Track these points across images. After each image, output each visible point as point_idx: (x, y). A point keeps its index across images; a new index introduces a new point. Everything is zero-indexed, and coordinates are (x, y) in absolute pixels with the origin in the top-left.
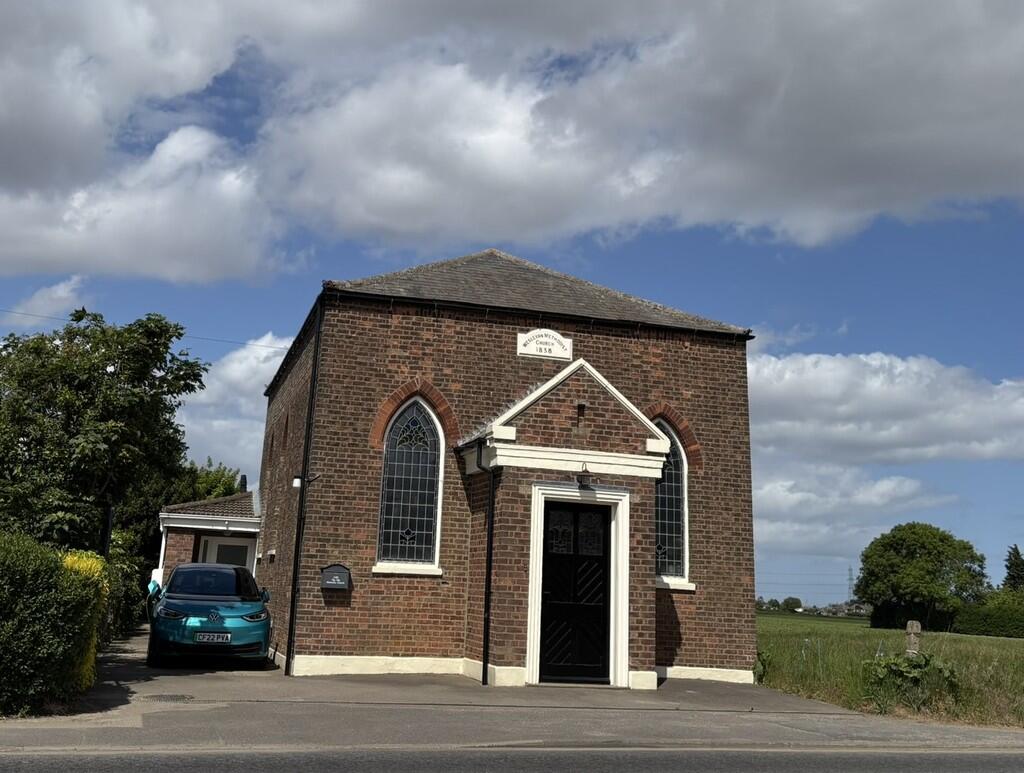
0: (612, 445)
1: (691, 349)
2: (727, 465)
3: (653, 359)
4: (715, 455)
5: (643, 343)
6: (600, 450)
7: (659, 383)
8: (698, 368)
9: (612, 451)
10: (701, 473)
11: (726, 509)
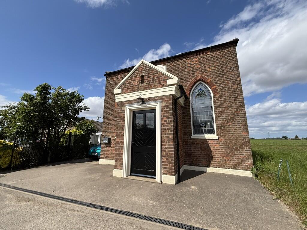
0: (154, 86)
1: (210, 54)
2: (230, 91)
3: (195, 63)
4: (224, 88)
5: (191, 59)
6: (150, 89)
7: (198, 69)
8: (214, 60)
9: (154, 88)
10: (218, 95)
11: (231, 107)
